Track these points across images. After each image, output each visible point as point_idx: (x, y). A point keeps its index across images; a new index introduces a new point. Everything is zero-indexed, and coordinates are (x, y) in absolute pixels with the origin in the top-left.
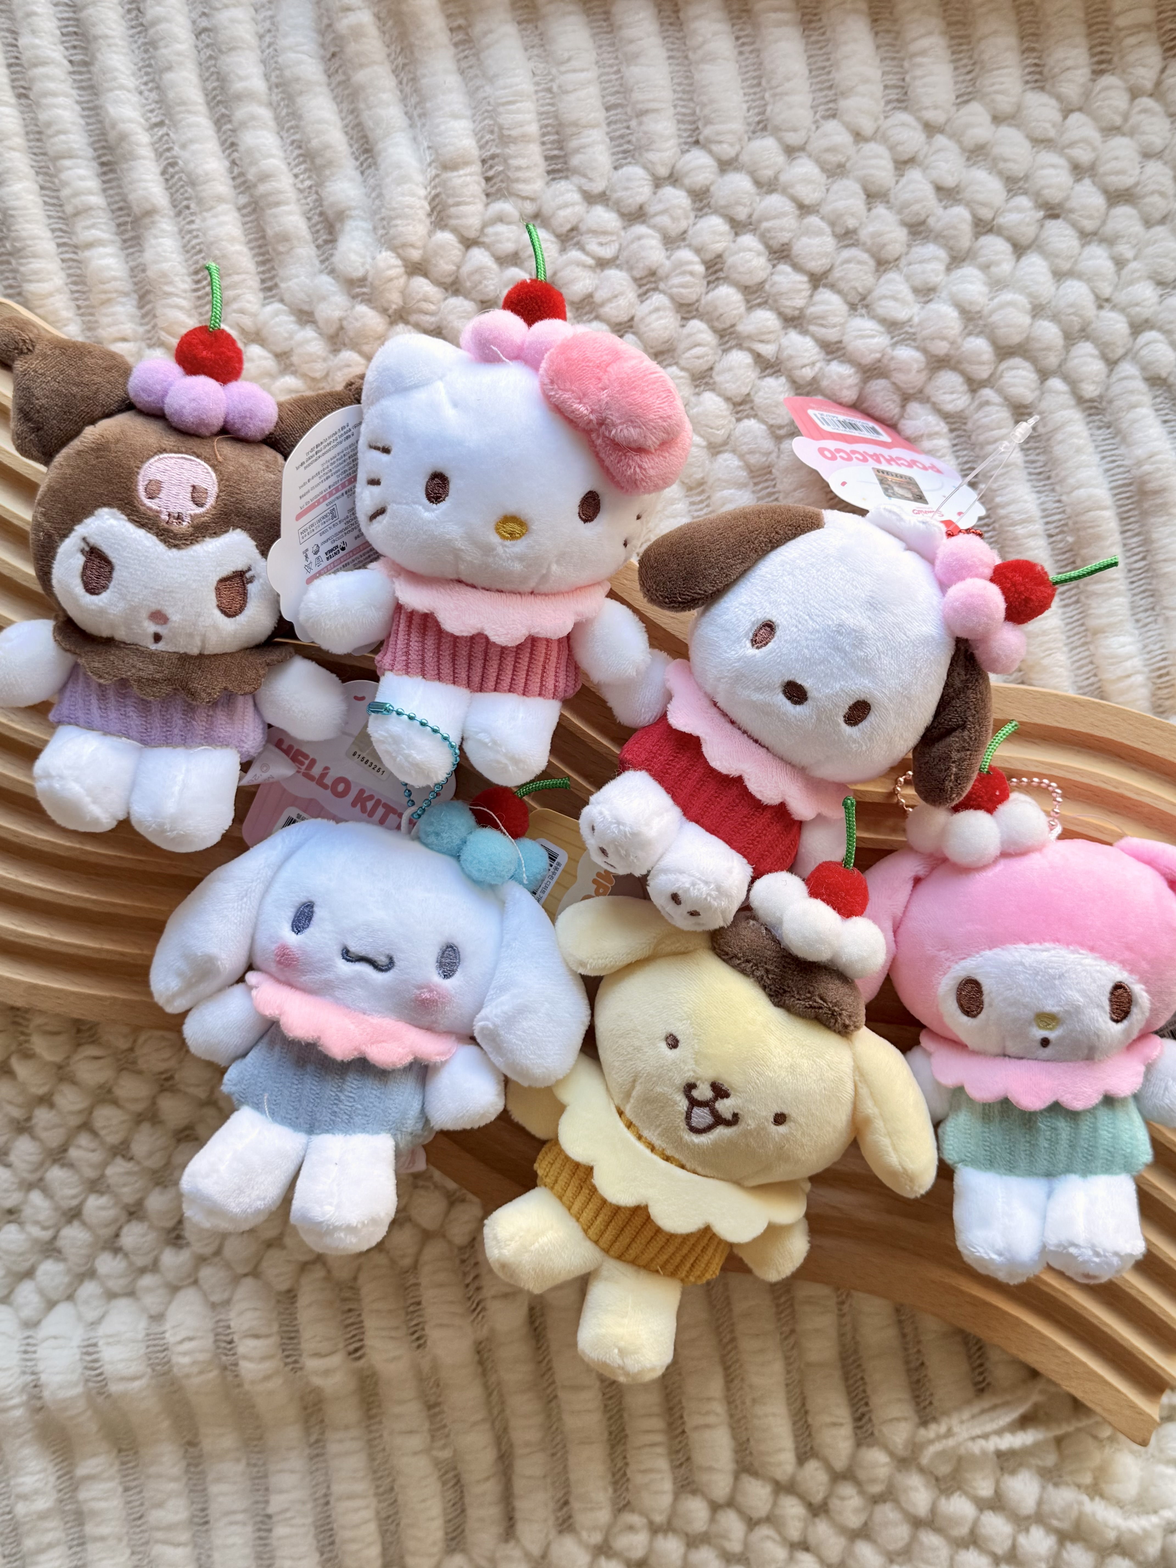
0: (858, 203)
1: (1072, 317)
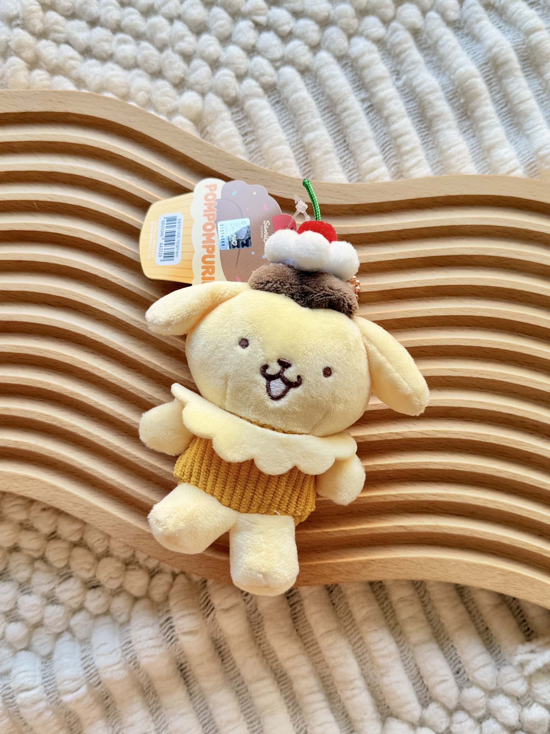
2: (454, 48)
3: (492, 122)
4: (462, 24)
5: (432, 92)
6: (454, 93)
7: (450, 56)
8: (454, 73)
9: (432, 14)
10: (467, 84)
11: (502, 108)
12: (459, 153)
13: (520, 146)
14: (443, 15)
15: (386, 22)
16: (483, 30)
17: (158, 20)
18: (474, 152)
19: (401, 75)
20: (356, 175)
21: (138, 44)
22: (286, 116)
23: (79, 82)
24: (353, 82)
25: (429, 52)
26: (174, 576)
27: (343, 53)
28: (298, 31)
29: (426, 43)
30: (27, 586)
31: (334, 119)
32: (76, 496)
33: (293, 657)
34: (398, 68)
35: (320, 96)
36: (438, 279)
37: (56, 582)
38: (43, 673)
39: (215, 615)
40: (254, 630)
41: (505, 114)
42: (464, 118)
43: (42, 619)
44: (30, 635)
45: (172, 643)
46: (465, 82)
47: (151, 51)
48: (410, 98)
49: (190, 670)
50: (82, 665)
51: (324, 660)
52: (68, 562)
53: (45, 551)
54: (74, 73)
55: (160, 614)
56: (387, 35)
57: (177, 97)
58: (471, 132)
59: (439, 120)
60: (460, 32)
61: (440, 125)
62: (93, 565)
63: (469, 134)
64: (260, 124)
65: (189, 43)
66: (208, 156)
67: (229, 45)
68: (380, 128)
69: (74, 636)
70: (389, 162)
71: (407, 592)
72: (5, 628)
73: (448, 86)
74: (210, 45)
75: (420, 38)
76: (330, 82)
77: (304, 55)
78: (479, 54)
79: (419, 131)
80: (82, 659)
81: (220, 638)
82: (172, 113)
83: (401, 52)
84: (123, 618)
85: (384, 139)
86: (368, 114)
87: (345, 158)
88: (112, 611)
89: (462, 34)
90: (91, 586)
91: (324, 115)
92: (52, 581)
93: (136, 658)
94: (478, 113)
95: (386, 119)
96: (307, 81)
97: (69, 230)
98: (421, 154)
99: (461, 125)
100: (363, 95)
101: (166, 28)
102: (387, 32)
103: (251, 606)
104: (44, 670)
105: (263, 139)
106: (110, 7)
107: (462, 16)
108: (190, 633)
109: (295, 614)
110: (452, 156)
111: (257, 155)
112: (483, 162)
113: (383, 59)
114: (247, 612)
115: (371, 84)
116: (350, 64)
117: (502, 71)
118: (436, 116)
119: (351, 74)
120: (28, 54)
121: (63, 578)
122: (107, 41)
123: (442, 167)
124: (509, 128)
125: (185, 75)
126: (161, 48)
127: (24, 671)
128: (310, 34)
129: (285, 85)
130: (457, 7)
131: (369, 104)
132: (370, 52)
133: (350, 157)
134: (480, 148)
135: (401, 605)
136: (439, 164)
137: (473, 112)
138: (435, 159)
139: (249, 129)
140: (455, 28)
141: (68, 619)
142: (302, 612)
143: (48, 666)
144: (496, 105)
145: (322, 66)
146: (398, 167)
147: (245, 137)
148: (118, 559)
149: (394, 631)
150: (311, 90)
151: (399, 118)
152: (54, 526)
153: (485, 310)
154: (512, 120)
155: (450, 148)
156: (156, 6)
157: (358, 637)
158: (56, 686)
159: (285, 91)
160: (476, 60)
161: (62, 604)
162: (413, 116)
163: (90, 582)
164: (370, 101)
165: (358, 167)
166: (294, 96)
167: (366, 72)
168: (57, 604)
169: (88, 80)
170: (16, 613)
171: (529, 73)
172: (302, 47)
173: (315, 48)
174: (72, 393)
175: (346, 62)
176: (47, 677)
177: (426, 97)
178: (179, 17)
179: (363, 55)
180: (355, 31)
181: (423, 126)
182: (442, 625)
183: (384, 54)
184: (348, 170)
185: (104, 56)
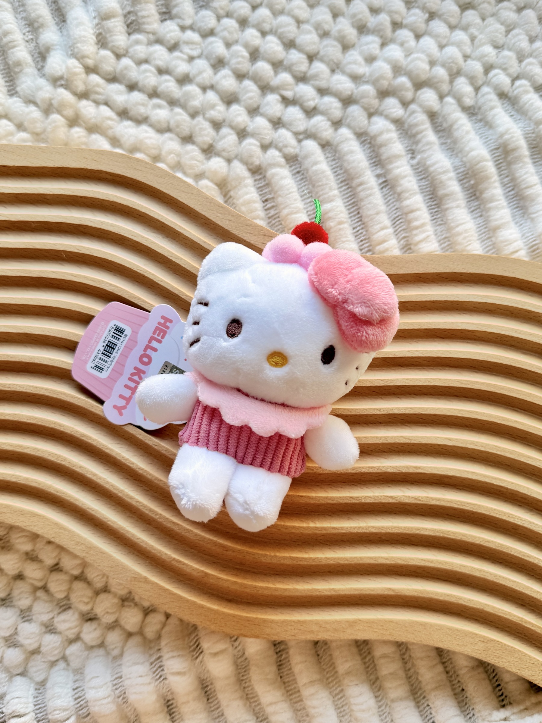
0: (328, 17)
1: (451, 64)
2: (467, 132)
3: (499, 204)
4: (476, 111)
5: (444, 172)
6: (466, 174)
7: (464, 140)
8: (466, 156)
9: (449, 99)
10: (478, 167)
11: (509, 191)
12: (466, 231)
13: (524, 228)
14: (459, 100)
15: (405, 104)
16: (496, 117)
17: (192, 88)
18: (480, 231)
19: (416, 154)
20: (367, 245)
21: (172, 110)
22: (305, 186)
23: (115, 141)
24: (370, 158)
25: (444, 134)
26: (168, 616)
27: (362, 130)
28: (322, 107)
29: (441, 126)
30: (27, 614)
31: (350, 192)
32: (78, 536)
33: (276, 703)
34: (414, 147)
35: (338, 169)
36: (439, 351)
37: (56, 612)
38: (35, 700)
39: (203, 658)
40: (239, 673)
41: (512, 197)
42: (473, 198)
43: (39, 647)
44: (27, 660)
45: (160, 682)
46: (476, 165)
47: (183, 117)
48: (423, 176)
49: (176, 707)
50: (73, 696)
51: (304, 708)
52: (68, 594)
53: (47, 580)
54: (110, 133)
55: (151, 652)
56: (406, 116)
57: (205, 161)
58: (479, 212)
59: (449, 199)
60: (474, 118)
61: (449, 204)
62: (91, 598)
63: (477, 213)
64: (280, 193)
65: (220, 112)
66: (229, 220)
67: (256, 116)
68: (393, 203)
69: (68, 665)
70: (399, 235)
71: (389, 650)
72: (3, 652)
73: (459, 167)
74: (239, 115)
75: (436, 120)
76: (349, 157)
77: (326, 130)
78: (490, 140)
79: (430, 208)
80: (74, 690)
81: (207, 678)
82: (199, 176)
83: (417, 133)
84: (116, 652)
85: (396, 213)
86: (382, 188)
87: (358, 229)
88: (106, 643)
89: (476, 119)
90: (89, 618)
91: (341, 187)
92: (52, 611)
93: (125, 693)
94: (486, 195)
95: (399, 194)
96: (328, 155)
97: (93, 281)
98: (429, 230)
99: (470, 205)
100: (379, 171)
101: (199, 96)
102: (405, 113)
103: (239, 651)
104: (37, 697)
105: (282, 206)
106: (148, 74)
107: (477, 102)
108: (179, 673)
109: (280, 661)
110: (459, 234)
111: (276, 221)
112: (488, 241)
113: (400, 138)
114: (235, 655)
115: (387, 161)
116: (368, 141)
117: (511, 156)
118: (447, 195)
119: (369, 151)
120: (69, 112)
121: (61, 609)
122: (143, 105)
123: (449, 243)
124: (515, 210)
125: (214, 141)
126: (193, 115)
127: (17, 697)
128: (333, 110)
129: (306, 157)
130: (473, 94)
131: (384, 179)
132: (388, 131)
133: (362, 228)
134: (486, 228)
135: (382, 661)
136: (446, 240)
137: (481, 193)
138: (442, 235)
139: (269, 196)
140: (469, 114)
141: (65, 649)
142: (287, 660)
143: (40, 693)
144: (504, 188)
145: (342, 142)
146: (407, 241)
147: (266, 203)
148: (115, 595)
149: (374, 686)
150: (330, 163)
151: (411, 195)
152: (57, 559)
153: (483, 384)
154: (518, 203)
155: (457, 226)
156: (191, 75)
157: (339, 689)
158: (46, 715)
159: (306, 162)
160: (488, 145)
161: (60, 633)
162: (425, 194)
163: (88, 613)
164: (385, 177)
165: (369, 238)
166: (315, 168)
167: (383, 150)
168: (55, 633)
169: (123, 140)
170: (15, 638)
171: (536, 160)
172: (325, 122)
173: (337, 124)
174: (83, 435)
175: (365, 138)
176: (39, 704)
177: (438, 177)
178: (212, 87)
179: (381, 133)
180: (375, 110)
181: (434, 203)
182: (420, 682)
183: (401, 134)
184: (360, 240)
185: (140, 118)
